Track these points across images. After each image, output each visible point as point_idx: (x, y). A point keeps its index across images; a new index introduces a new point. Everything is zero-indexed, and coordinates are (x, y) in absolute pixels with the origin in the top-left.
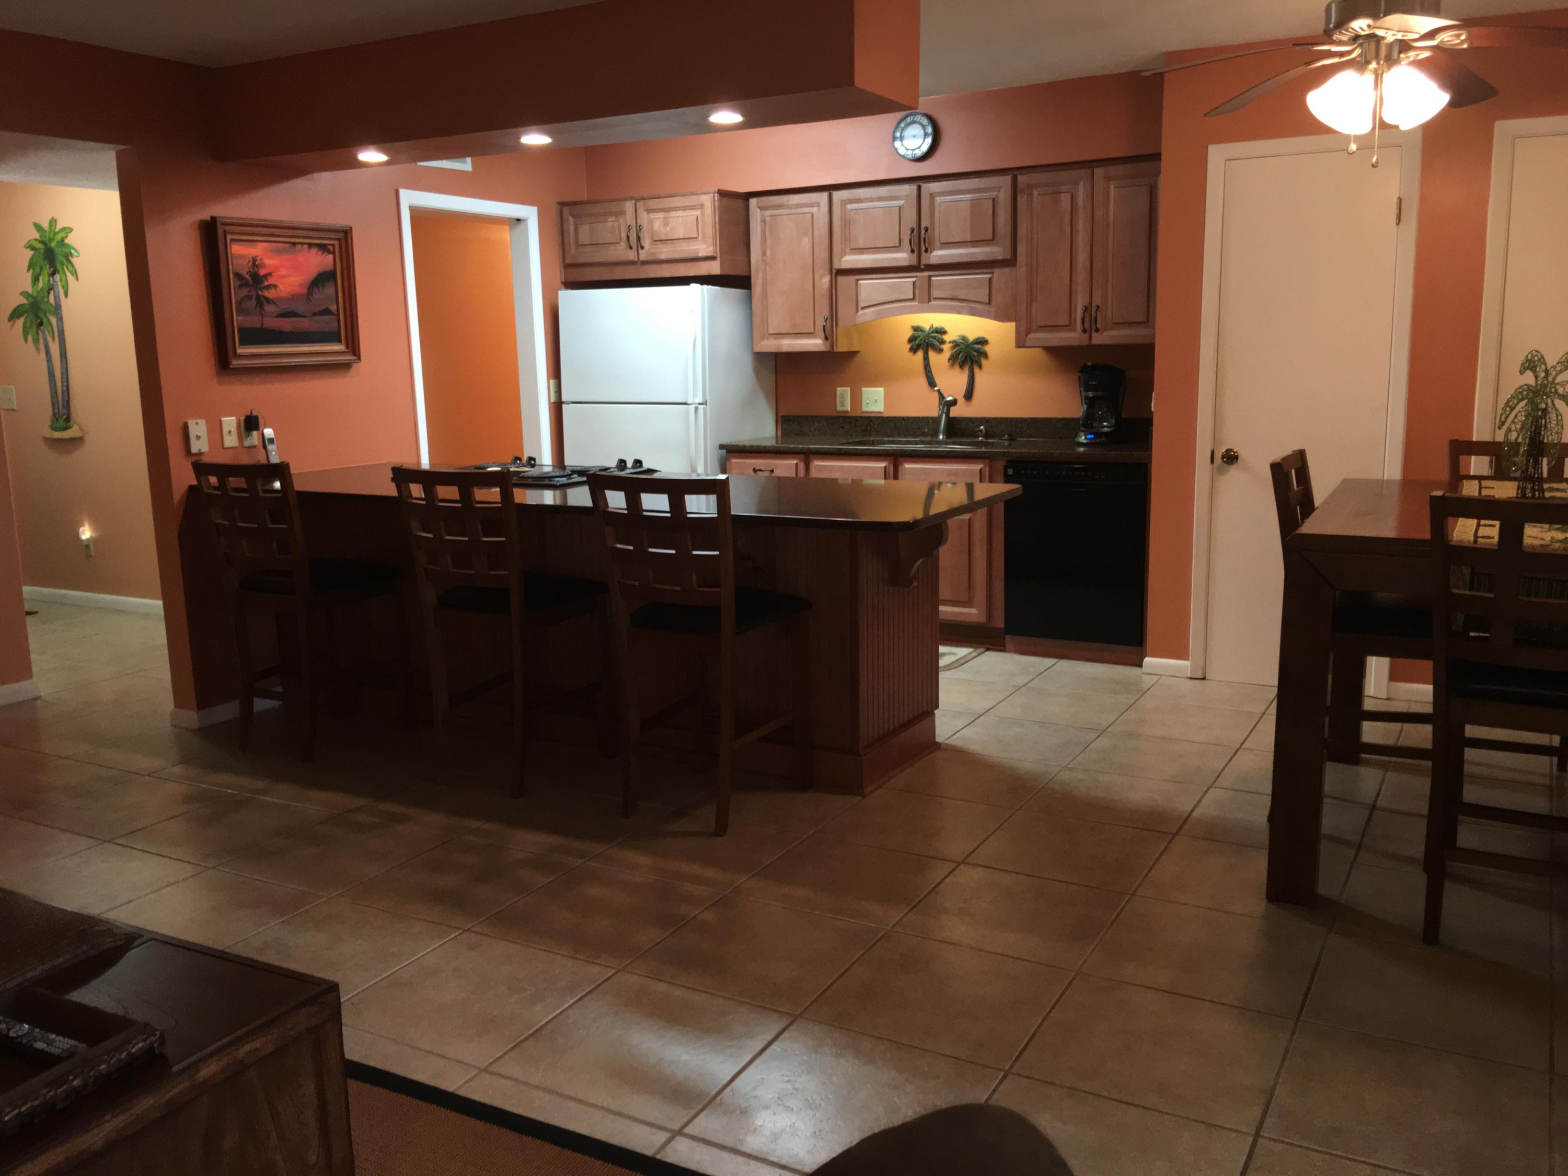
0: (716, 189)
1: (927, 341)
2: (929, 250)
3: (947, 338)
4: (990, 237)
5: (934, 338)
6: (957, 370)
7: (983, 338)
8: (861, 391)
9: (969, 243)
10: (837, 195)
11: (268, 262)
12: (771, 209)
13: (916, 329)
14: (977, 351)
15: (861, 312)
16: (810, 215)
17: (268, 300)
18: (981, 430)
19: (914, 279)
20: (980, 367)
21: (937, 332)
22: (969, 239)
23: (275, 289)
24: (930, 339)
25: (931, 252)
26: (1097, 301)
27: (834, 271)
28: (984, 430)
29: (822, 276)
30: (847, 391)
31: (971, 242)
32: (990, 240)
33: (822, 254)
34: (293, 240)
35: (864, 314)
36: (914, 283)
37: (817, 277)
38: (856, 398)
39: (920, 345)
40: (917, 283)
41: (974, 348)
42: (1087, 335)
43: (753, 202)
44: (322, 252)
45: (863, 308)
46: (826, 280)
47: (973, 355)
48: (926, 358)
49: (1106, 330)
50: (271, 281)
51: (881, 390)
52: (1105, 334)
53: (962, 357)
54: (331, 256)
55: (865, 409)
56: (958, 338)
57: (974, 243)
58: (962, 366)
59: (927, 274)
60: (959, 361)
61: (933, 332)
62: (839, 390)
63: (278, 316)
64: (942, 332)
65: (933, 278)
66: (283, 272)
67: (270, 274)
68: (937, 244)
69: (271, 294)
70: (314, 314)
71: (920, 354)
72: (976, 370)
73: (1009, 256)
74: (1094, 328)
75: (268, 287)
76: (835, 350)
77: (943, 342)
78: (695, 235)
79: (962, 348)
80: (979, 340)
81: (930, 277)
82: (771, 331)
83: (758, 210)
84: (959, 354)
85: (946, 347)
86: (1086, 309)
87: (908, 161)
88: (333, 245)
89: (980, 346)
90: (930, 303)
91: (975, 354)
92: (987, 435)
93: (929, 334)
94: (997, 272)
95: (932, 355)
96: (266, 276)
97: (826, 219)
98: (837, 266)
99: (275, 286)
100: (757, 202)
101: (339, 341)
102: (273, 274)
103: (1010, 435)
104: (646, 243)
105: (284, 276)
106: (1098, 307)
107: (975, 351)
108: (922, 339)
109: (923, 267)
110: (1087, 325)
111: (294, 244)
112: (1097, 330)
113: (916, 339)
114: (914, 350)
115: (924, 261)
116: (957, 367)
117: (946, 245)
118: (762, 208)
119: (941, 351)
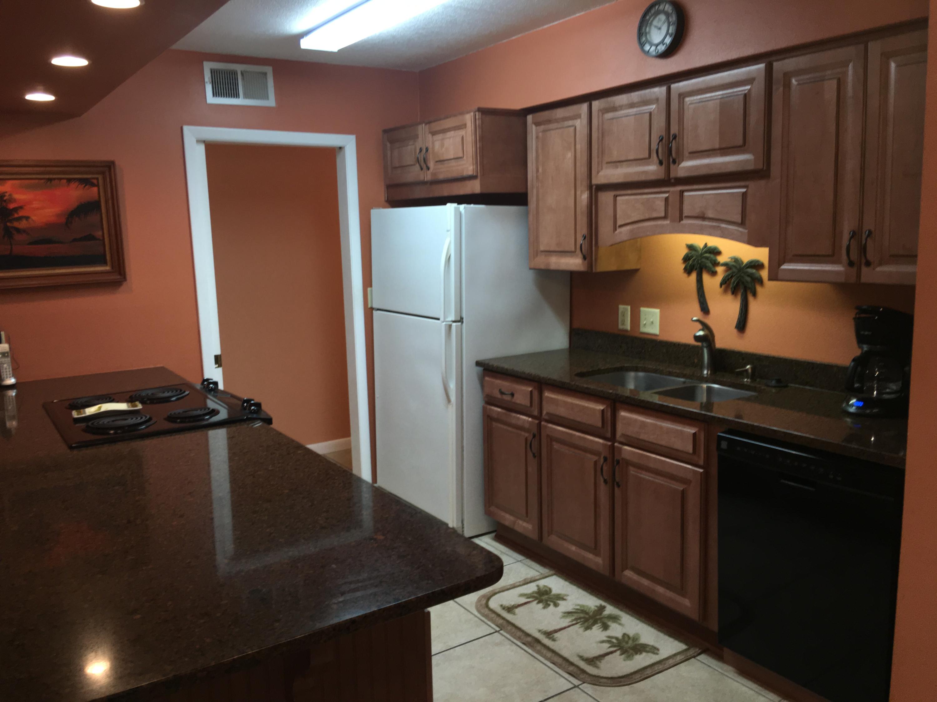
0: (476, 108)
1: (700, 261)
2: (677, 162)
3: (721, 259)
4: (740, 142)
5: (707, 258)
6: (729, 297)
7: (758, 261)
8: (640, 311)
9: (718, 151)
10: (596, 104)
11: (16, 196)
12: (544, 124)
13: (691, 247)
14: (751, 276)
15: (618, 230)
16: (573, 128)
17: (18, 230)
18: (747, 370)
19: (667, 195)
20: (755, 294)
21: (710, 253)
22: (717, 146)
23: (27, 220)
24: (703, 260)
25: (679, 165)
26: (869, 224)
27: (594, 187)
28: (750, 371)
29: (582, 192)
30: (627, 310)
31: (720, 149)
32: (740, 147)
33: (582, 170)
34: (47, 176)
35: (620, 233)
36: (667, 199)
37: (578, 193)
38: (636, 318)
39: (694, 266)
40: (670, 199)
41: (747, 272)
42: (854, 270)
43: (530, 118)
44: (83, 185)
45: (621, 226)
46: (585, 197)
47: (747, 282)
48: (700, 281)
49: (880, 264)
50: (21, 213)
51: (657, 311)
52: (878, 269)
53: (734, 282)
54: (95, 189)
55: (643, 330)
56: (729, 260)
57: (724, 151)
58: (734, 293)
59: (679, 188)
60: (731, 286)
61: (706, 252)
62: (621, 307)
63: (30, 243)
64: (716, 252)
65: (686, 194)
66: (35, 205)
67: (21, 207)
68: (686, 154)
69: (23, 224)
70: (75, 240)
71: (694, 276)
72: (751, 298)
73: (760, 166)
74: (863, 261)
75: (20, 219)
76: (594, 270)
77: (716, 264)
78: (461, 155)
79: (734, 272)
80: (753, 264)
81: (682, 192)
82: (542, 248)
83: (534, 126)
84: (732, 277)
85: (720, 270)
86: (854, 235)
87: (654, 59)
88: (97, 179)
89: (754, 271)
90: (682, 222)
91: (749, 279)
92: (753, 376)
93: (702, 254)
94: (752, 185)
95: (706, 277)
96: (16, 210)
97: (585, 131)
98: (594, 182)
99: (27, 218)
100: (533, 118)
101: (105, 263)
102: (25, 207)
103: (779, 381)
104: (431, 164)
105: (38, 209)
106: (870, 232)
107: (748, 276)
108: (694, 260)
109: (673, 181)
110: (854, 256)
111: (50, 180)
112: (868, 264)
113: (689, 259)
114: (688, 271)
115: (672, 175)
116: (730, 292)
117: (696, 154)
118: (537, 124)
119: (714, 273)
